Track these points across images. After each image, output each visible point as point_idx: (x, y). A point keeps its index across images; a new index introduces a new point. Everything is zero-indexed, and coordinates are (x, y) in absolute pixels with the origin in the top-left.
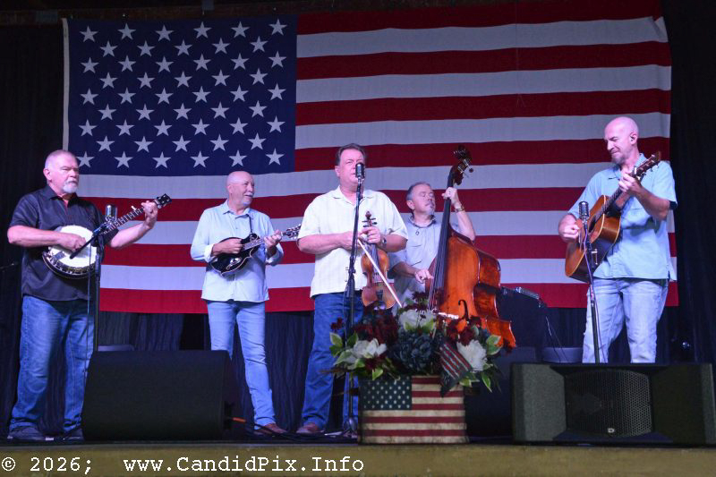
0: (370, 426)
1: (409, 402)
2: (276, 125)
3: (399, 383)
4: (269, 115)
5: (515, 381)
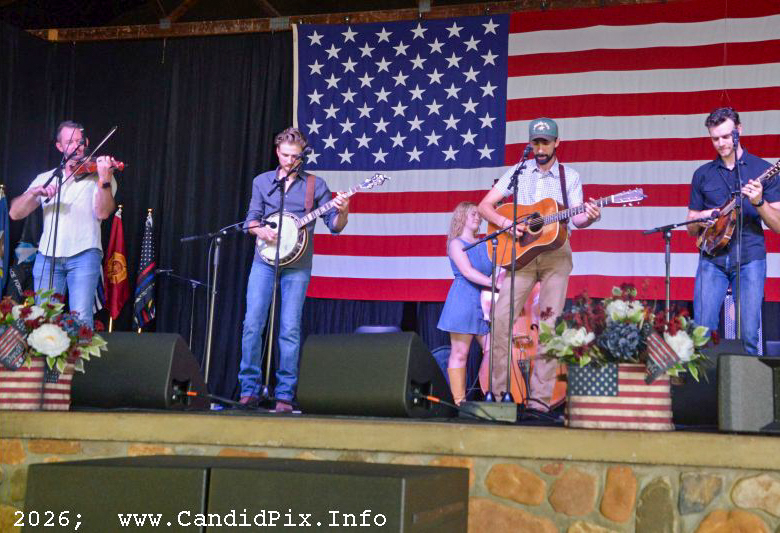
0: (577, 411)
1: (616, 389)
3: (606, 371)
4: (480, 112)
5: (722, 372)
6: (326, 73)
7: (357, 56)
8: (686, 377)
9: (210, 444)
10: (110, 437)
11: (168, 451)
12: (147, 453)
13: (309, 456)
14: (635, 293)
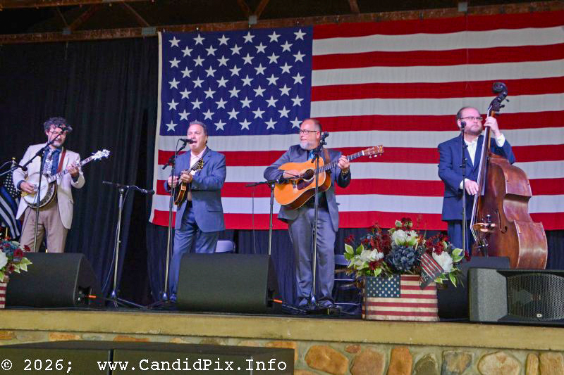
0: (372, 308)
1: (399, 292)
2: (297, 101)
3: (392, 280)
4: (292, 94)
5: (472, 281)
6: (182, 67)
7: (204, 55)
8: (447, 284)
9: (109, 333)
10: (36, 328)
11: (77, 337)
12: (63, 339)
13: (179, 341)
14: (411, 225)
